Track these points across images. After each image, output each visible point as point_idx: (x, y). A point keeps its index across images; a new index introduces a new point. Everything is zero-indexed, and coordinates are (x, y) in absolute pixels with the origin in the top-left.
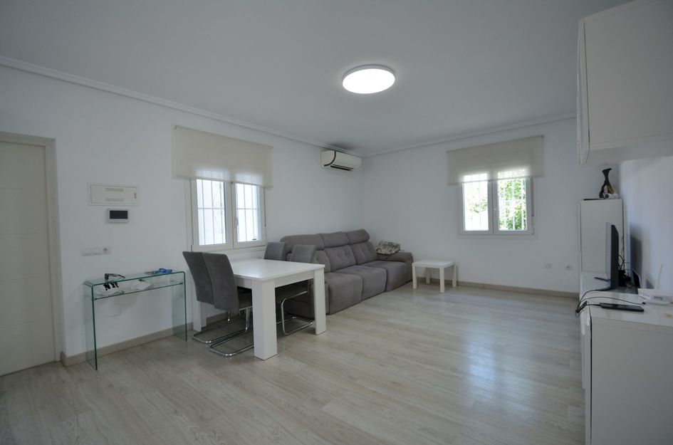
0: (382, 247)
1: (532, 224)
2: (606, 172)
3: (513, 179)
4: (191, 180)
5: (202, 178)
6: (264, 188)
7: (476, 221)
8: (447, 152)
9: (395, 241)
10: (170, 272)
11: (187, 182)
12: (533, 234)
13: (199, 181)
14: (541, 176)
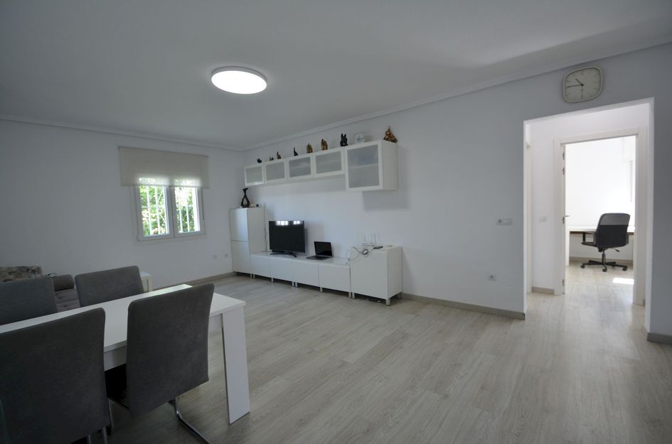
1: (204, 226)
2: (245, 190)
8: (119, 147)
12: (204, 234)
14: (208, 188)
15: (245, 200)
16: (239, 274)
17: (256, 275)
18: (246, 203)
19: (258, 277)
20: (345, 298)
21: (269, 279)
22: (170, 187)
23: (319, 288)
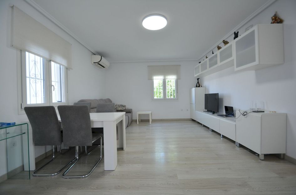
0: (118, 107)
1: (177, 96)
2: (198, 79)
3: (172, 79)
4: (22, 52)
5: (29, 52)
6: (67, 68)
7: (158, 95)
8: (148, 66)
9: (123, 104)
10: (14, 125)
11: (19, 53)
12: (177, 99)
13: (27, 53)
14: (180, 79)
15: (198, 84)
16: (193, 120)
17: (198, 122)
18: (198, 85)
19: (199, 123)
20: (233, 144)
21: (201, 124)
22: (164, 79)
23: (221, 134)
